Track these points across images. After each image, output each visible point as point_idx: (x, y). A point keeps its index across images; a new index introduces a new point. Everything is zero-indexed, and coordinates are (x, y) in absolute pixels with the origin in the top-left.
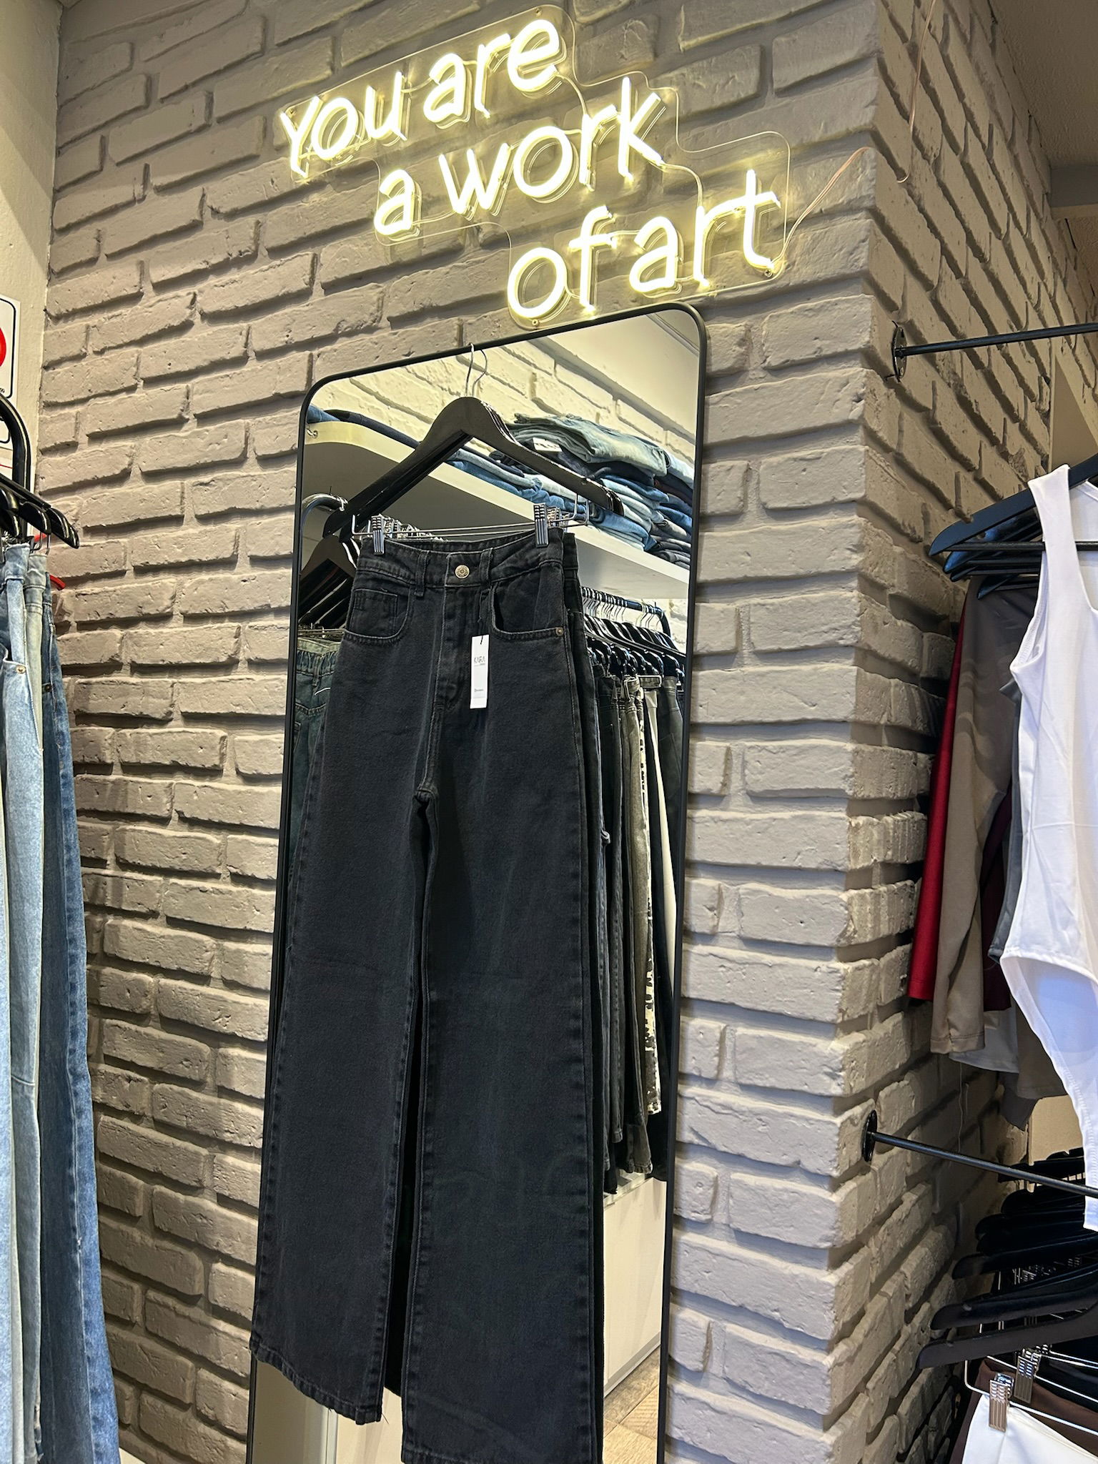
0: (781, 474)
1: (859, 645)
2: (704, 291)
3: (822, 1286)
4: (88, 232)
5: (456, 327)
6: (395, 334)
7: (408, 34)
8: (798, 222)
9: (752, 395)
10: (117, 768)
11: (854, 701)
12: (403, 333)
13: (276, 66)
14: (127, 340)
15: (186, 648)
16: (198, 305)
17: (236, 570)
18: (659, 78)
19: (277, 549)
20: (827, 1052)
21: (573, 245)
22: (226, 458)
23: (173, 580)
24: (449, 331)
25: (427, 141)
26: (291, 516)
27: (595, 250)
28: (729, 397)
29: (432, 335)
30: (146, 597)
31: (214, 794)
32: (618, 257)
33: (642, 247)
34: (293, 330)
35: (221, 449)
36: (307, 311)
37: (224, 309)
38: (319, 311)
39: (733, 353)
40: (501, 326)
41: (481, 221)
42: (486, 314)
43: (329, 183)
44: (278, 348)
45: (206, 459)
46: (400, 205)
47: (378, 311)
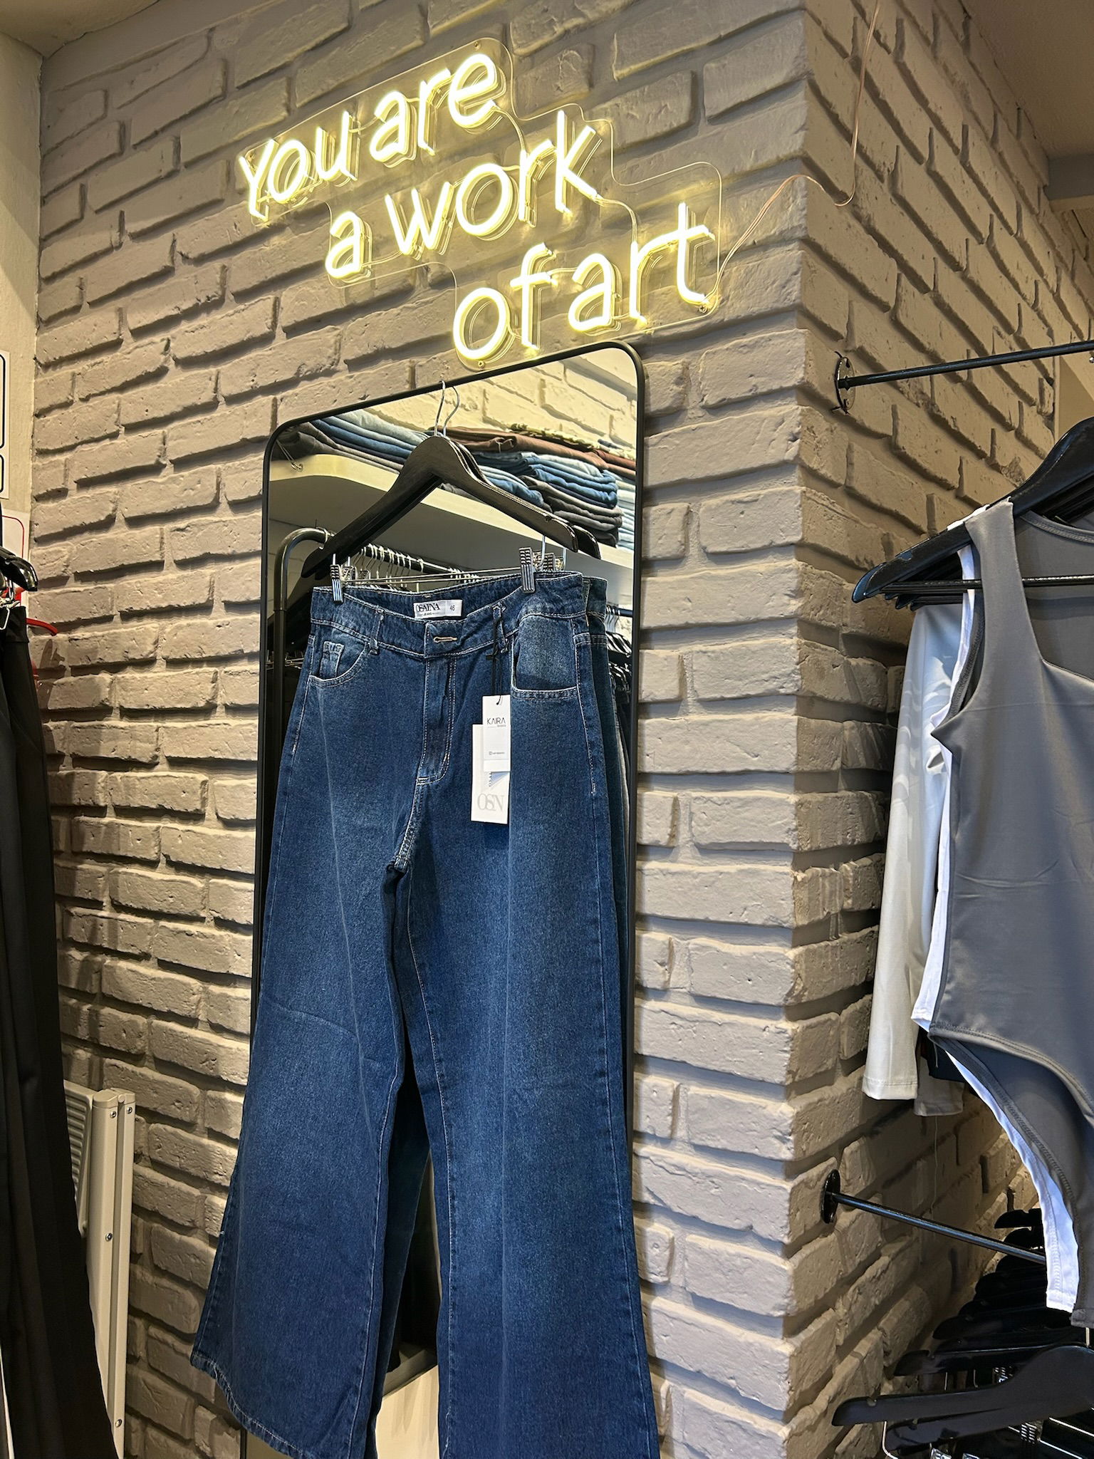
0: (720, 518)
1: (800, 693)
2: (641, 329)
3: (776, 1355)
4: (71, 280)
5: (408, 369)
6: (351, 377)
7: (357, 72)
8: (731, 254)
9: (689, 435)
10: (110, 811)
11: (795, 752)
12: (358, 376)
13: (235, 109)
14: (108, 387)
15: (168, 693)
16: (171, 351)
17: (213, 614)
18: (594, 110)
19: (248, 594)
20: (776, 1115)
21: (515, 284)
22: (200, 503)
23: (156, 625)
24: (401, 374)
25: (376, 182)
26: (258, 561)
27: (536, 288)
28: (667, 438)
29: (386, 378)
30: (131, 642)
31: (196, 839)
32: (557, 296)
33: (579, 285)
34: (258, 374)
35: (195, 494)
36: (269, 356)
37: (194, 355)
38: (281, 355)
39: (671, 391)
40: (449, 367)
41: (429, 261)
42: (436, 356)
43: (288, 225)
44: (244, 393)
45: (182, 504)
46: (351, 247)
47: (336, 354)
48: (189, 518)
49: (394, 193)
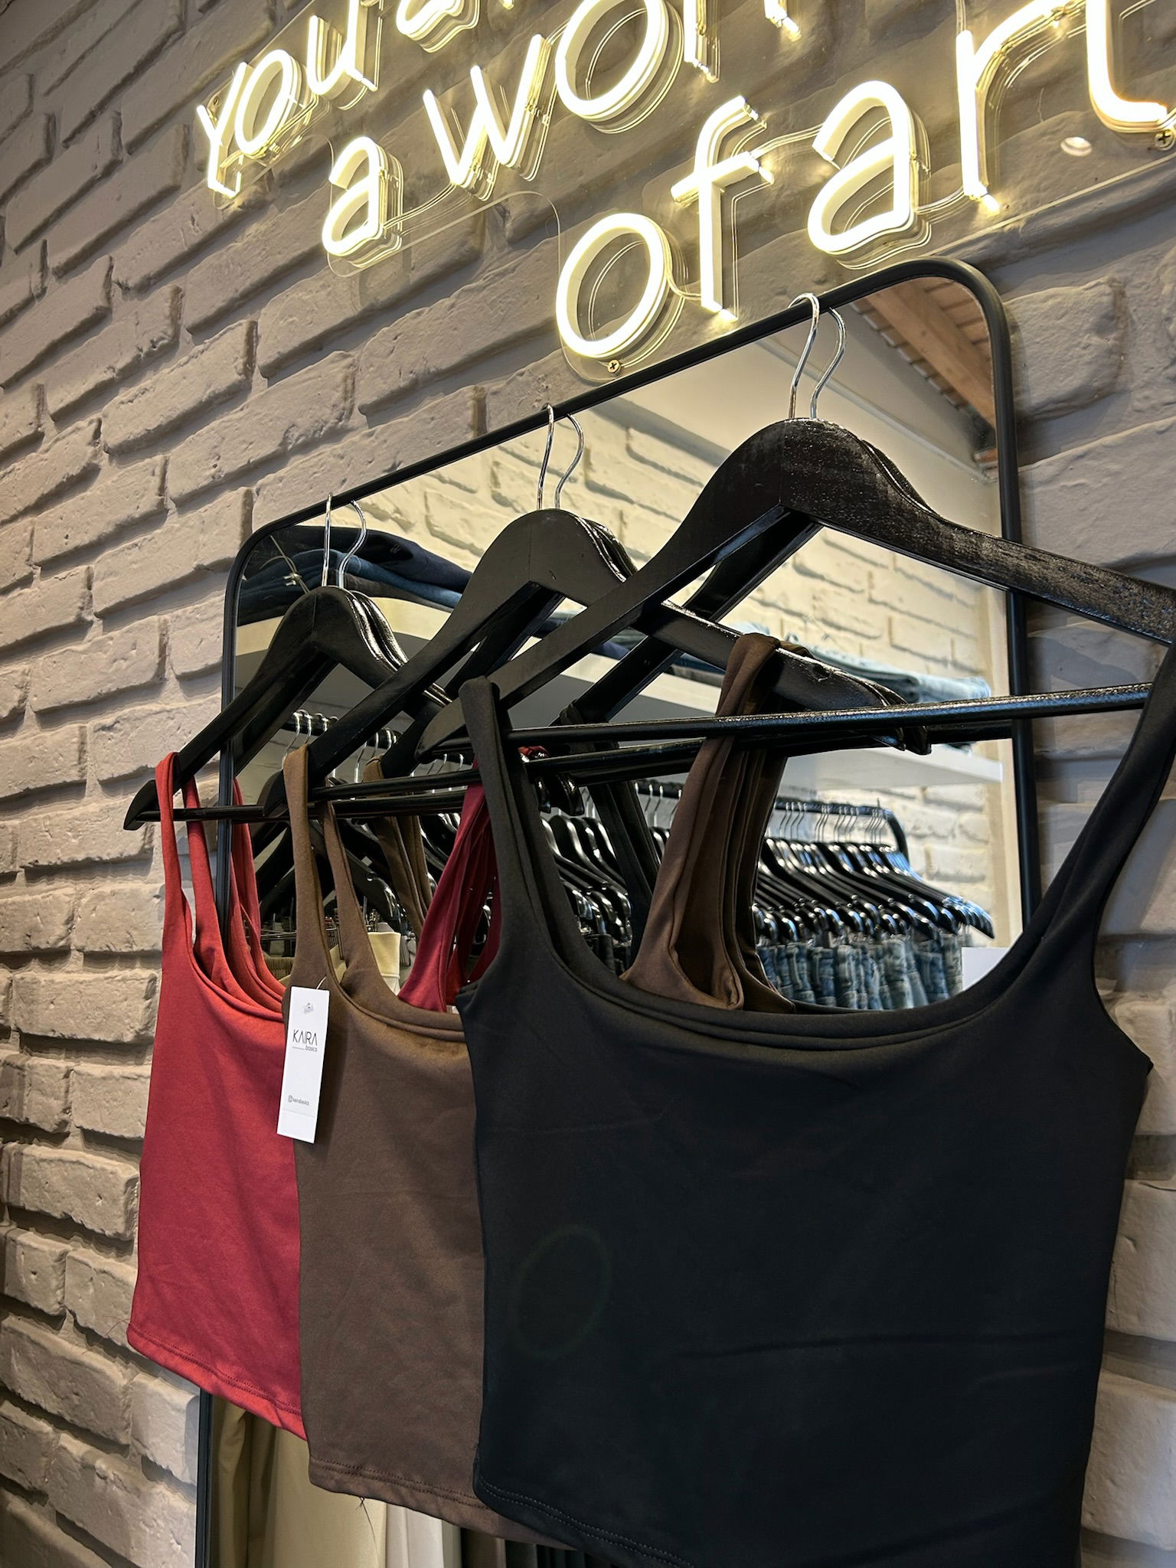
5: (470, 403)
6: (371, 435)
12: (382, 432)
13: (195, 42)
14: (20, 508)
16: (102, 437)
17: (152, 874)
21: (680, 190)
22: (135, 682)
23: (70, 890)
24: (459, 414)
27: (727, 191)
28: (1084, 461)
29: (430, 426)
30: (34, 919)
31: (116, 1290)
32: (778, 196)
33: (830, 159)
34: (221, 454)
35: (128, 667)
36: (241, 419)
37: (132, 437)
38: (261, 416)
39: (1085, 352)
40: (550, 386)
41: (506, 194)
42: (523, 370)
43: (272, 202)
44: (202, 488)
45: (109, 685)
46: (366, 196)
47: (345, 399)
48: (122, 707)
49: (439, 91)
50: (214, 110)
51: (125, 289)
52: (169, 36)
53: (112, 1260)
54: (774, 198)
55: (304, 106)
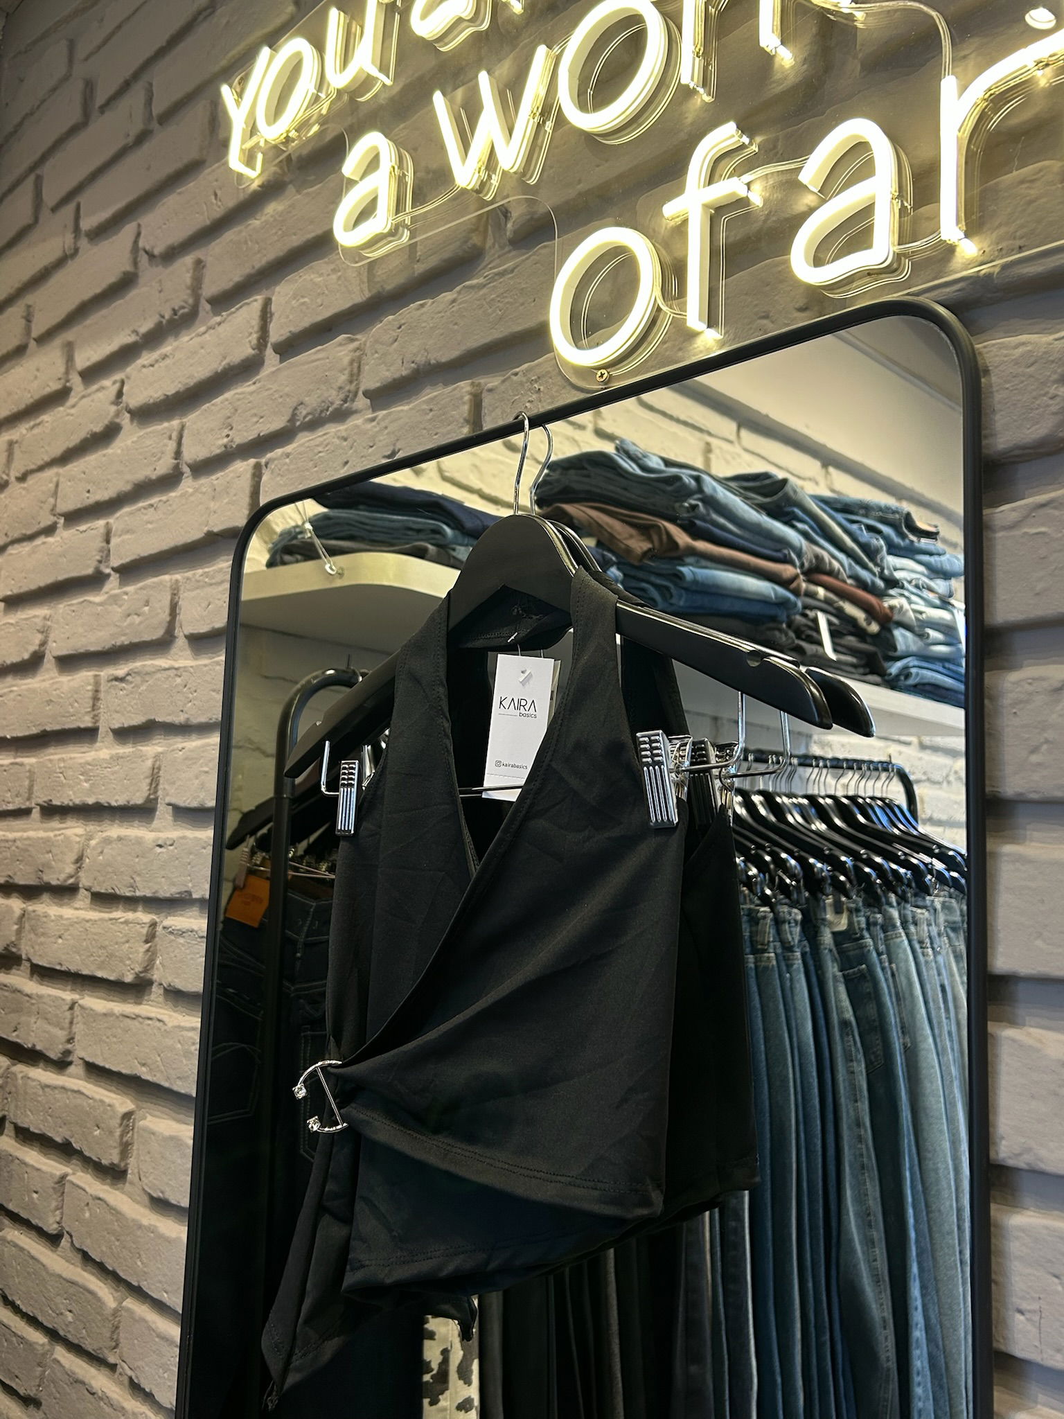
2: (969, 265)
5: (467, 398)
6: (373, 420)
10: (9, 1128)
12: (384, 419)
14: (47, 458)
15: (87, 949)
16: (124, 397)
17: (156, 823)
19: (202, 795)
21: (673, 211)
22: (147, 638)
23: (80, 831)
24: (456, 407)
25: (421, 78)
26: (215, 739)
27: (717, 212)
28: (1048, 511)
29: (429, 417)
30: (47, 856)
31: (109, 1217)
32: (765, 221)
33: (816, 191)
34: (234, 425)
35: (141, 623)
36: (251, 393)
37: (151, 401)
38: (271, 392)
39: (1051, 402)
40: (542, 388)
41: (507, 196)
42: (517, 370)
43: (291, 182)
44: (215, 456)
45: (123, 638)
46: (376, 191)
47: (351, 382)
48: (134, 660)
49: (449, 90)
50: (238, 90)
51: (151, 256)
52: (199, 13)
53: (106, 1187)
54: (761, 223)
55: (323, 95)
